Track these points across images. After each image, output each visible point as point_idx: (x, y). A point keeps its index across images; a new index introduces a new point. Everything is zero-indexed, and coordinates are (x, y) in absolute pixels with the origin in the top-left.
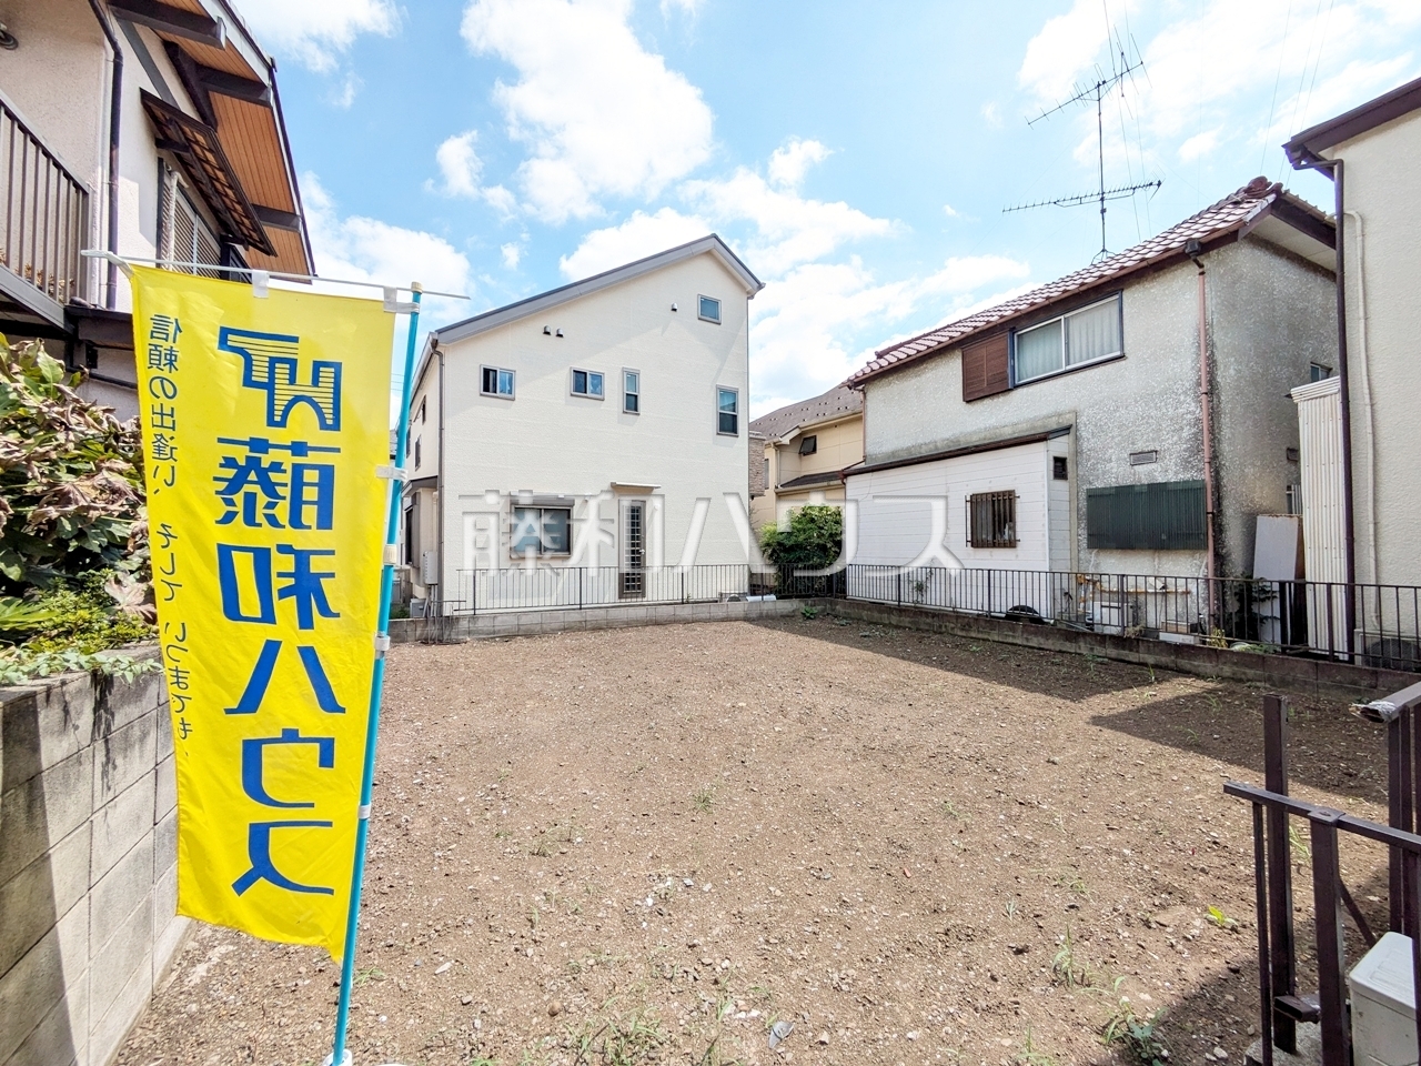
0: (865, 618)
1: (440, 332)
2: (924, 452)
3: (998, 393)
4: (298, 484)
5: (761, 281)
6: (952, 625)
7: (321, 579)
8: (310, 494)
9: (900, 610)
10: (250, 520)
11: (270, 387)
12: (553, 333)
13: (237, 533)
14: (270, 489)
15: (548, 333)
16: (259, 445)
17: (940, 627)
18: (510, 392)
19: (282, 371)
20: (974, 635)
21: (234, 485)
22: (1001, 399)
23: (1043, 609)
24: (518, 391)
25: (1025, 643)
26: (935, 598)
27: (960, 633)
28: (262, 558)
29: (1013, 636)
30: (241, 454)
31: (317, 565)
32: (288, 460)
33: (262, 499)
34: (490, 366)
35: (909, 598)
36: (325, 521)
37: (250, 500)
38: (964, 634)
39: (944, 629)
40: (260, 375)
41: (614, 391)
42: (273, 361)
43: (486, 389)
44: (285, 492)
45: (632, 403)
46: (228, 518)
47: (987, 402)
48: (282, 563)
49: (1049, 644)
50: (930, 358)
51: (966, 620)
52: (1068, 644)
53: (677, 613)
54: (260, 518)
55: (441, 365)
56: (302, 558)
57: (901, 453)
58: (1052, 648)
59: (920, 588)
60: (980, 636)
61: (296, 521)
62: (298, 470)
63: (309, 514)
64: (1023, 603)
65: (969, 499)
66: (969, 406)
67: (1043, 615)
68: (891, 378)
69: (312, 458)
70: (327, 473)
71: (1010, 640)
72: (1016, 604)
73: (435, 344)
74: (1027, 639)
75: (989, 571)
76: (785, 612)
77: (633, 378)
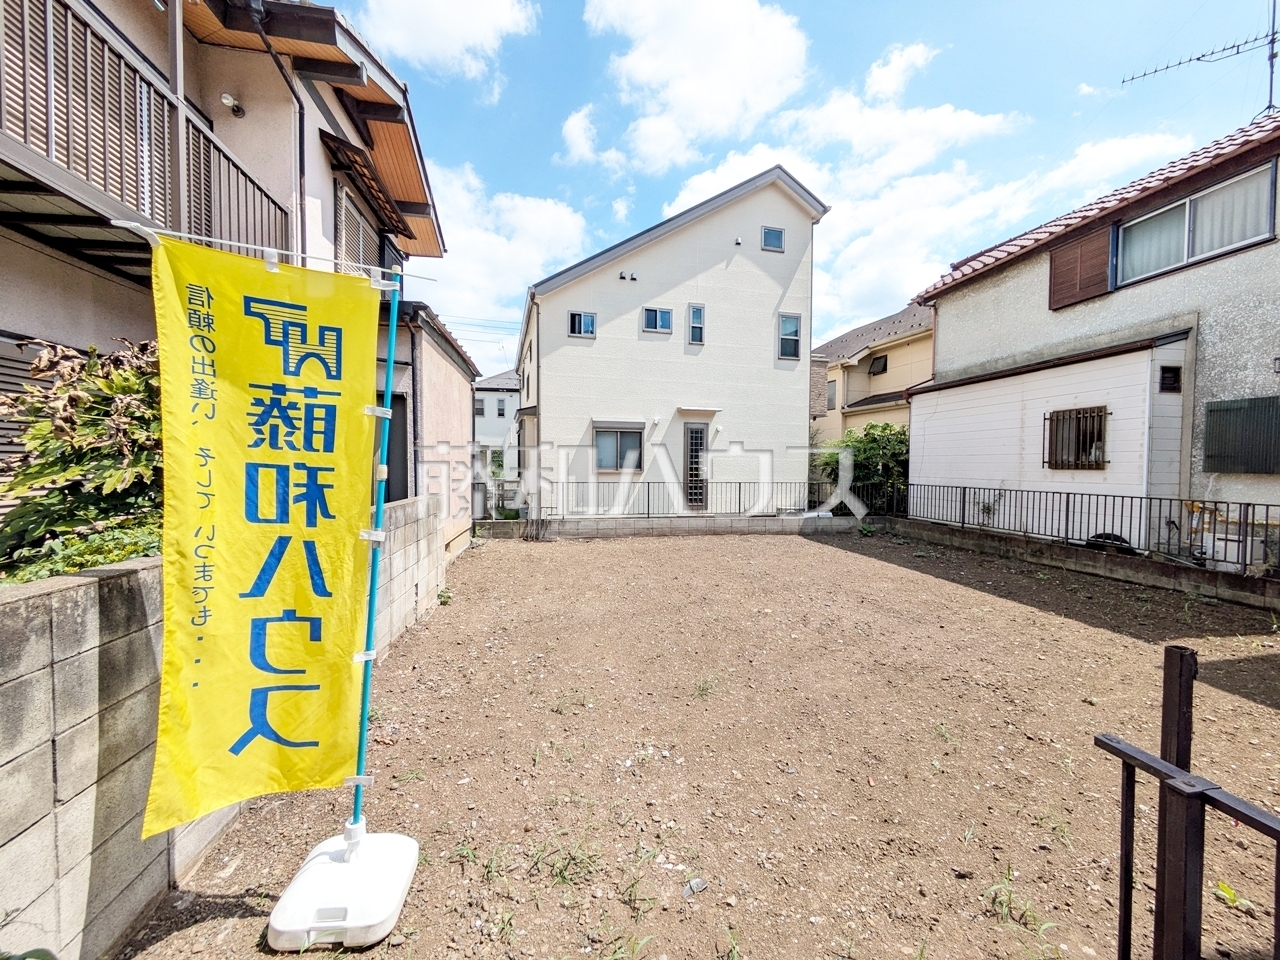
0: (925, 538)
1: (536, 286)
2: (1001, 366)
3: (1095, 297)
4: (310, 419)
5: (827, 204)
6: (1022, 551)
7: (325, 490)
8: (319, 426)
9: (964, 531)
10: (274, 444)
11: (284, 343)
12: (628, 278)
13: (265, 454)
14: (289, 421)
15: (623, 278)
16: (280, 389)
17: (1008, 551)
18: (592, 333)
19: (295, 332)
20: (1045, 562)
21: (262, 420)
22: (1097, 304)
23: (1136, 538)
24: (599, 331)
25: (1108, 574)
26: (1005, 521)
27: (1029, 559)
28: (283, 471)
29: (1093, 566)
30: (267, 396)
31: (322, 478)
32: (302, 400)
33: (283, 429)
34: (576, 310)
35: (974, 519)
36: (329, 446)
37: (274, 429)
38: (1034, 560)
39: (1011, 554)
40: (277, 335)
41: (681, 324)
42: (286, 325)
43: (573, 330)
44: (300, 424)
45: (697, 335)
46: (257, 444)
47: (1080, 308)
48: (298, 477)
49: (1139, 577)
50: (1011, 265)
51: (1038, 546)
52: (1164, 579)
53: (734, 525)
54: (281, 442)
55: (538, 313)
56: (312, 473)
57: (974, 370)
58: (1143, 582)
59: (988, 510)
60: (1054, 563)
61: (309, 445)
62: (310, 408)
63: (318, 441)
64: (1108, 531)
65: (1048, 416)
66: (1056, 314)
67: (1134, 544)
68: (965, 291)
69: (321, 400)
70: (331, 411)
71: (1090, 570)
72: (1100, 531)
73: (533, 297)
74: (1111, 570)
75: (1068, 494)
76: (841, 529)
77: (698, 312)
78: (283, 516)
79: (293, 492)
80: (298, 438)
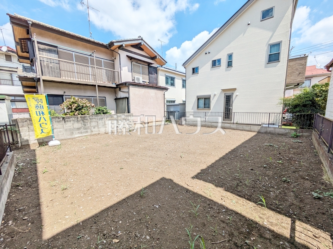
1: (183, 64)
10: (38, 109)
11: (37, 101)
15: (206, 53)
24: (199, 71)
30: (36, 105)
31: (43, 112)
34: (193, 67)
41: (224, 63)
43: (193, 73)
45: (230, 64)
63: (42, 108)
69: (41, 105)
77: (230, 56)
78: (40, 115)
79: (41, 113)
80: (40, 108)
